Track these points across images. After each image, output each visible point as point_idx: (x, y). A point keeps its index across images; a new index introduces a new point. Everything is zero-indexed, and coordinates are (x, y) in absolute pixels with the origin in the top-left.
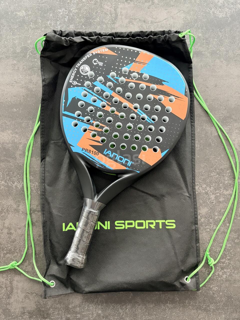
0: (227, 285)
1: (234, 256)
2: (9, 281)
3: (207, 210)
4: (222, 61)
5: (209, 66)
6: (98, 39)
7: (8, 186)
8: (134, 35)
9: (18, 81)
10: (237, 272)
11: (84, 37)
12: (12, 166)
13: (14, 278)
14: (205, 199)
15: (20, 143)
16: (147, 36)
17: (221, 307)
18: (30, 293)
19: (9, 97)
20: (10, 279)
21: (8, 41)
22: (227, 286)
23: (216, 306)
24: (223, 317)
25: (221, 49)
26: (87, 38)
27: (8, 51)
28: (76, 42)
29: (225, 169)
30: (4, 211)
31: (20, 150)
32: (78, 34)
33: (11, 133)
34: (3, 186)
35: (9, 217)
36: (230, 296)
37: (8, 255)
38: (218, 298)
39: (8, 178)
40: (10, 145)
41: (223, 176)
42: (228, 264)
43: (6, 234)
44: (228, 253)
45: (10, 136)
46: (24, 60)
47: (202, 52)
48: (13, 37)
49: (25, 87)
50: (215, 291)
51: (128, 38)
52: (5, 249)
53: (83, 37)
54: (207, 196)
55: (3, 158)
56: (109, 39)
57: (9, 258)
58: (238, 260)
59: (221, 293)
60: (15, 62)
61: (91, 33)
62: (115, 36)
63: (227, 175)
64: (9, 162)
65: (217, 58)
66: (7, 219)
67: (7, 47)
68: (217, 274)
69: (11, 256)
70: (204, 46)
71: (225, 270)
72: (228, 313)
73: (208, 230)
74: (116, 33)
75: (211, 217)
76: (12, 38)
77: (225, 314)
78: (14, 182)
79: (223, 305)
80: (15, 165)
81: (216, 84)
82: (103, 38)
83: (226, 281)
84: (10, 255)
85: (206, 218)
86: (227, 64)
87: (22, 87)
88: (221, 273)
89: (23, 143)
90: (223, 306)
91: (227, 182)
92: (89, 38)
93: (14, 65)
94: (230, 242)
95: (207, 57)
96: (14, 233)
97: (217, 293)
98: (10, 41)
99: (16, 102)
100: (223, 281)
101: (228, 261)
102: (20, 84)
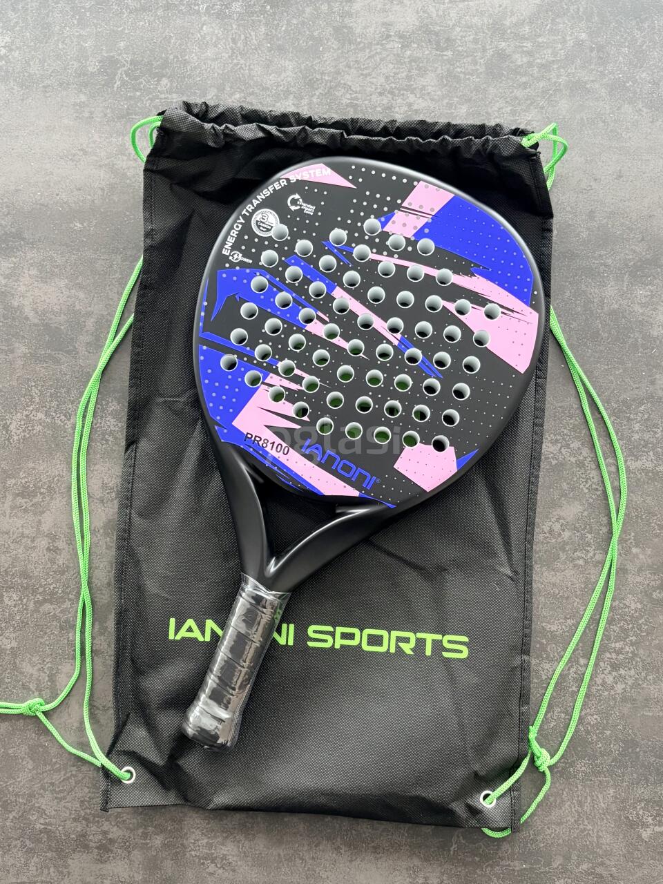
0: (626, 711)
1: (647, 635)
2: (48, 673)
3: (580, 508)
4: (640, 110)
5: (604, 122)
6: (303, 135)
7: (53, 426)
8: (400, 131)
9: (90, 150)
10: (654, 679)
11: (265, 126)
12: (66, 374)
13: (60, 667)
14: (575, 479)
15: (89, 314)
16: (437, 135)
17: (605, 769)
18: (101, 708)
19: (65, 192)
20: (51, 669)
21: (67, 41)
22: (624, 714)
23: (591, 764)
24: (609, 794)
25: (640, 76)
26: (272, 129)
27: (65, 69)
28: (241, 140)
29: (634, 400)
30: (42, 490)
31: (87, 332)
32: (251, 117)
33: (66, 286)
34: (41, 424)
35: (54, 507)
36: (633, 740)
37: (47, 607)
38: (600, 745)
39: (54, 403)
40: (62, 318)
41: (629, 419)
42: (630, 655)
43: (45, 551)
44: (633, 627)
45: (62, 293)
46: (108, 94)
47: (586, 83)
48: (78, 30)
49: (105, 165)
50: (592, 726)
51: (385, 139)
52: (41, 590)
53: (262, 125)
54: (583, 471)
55: (44, 352)
56: (332, 136)
57: (49, 613)
58: (659, 647)
59: (608, 733)
60: (83, 98)
61: (284, 116)
62: (350, 127)
63: (639, 419)
64: (57, 361)
65: (626, 102)
66: (47, 512)
67: (64, 58)
68: (599, 681)
69: (54, 609)
70: (593, 67)
71: (622, 672)
72: (625, 784)
73: (581, 562)
74: (353, 120)
75: (591, 528)
76: (77, 34)
77: (615, 786)
78: (70, 416)
79: (612, 762)
80: (74, 371)
81: (620, 173)
82: (316, 133)
83: (624, 699)
84: (52, 607)
85: (576, 529)
86: (653, 119)
87: (100, 166)
88: (612, 679)
89: (97, 314)
90: (611, 765)
91: (638, 437)
92: (278, 130)
93: (80, 106)
94: (640, 596)
95: (600, 97)
96: (64, 549)
97: (598, 731)
98: (72, 42)
99: (81, 204)
100: (615, 699)
101: (631, 647)
102: (96, 158)
